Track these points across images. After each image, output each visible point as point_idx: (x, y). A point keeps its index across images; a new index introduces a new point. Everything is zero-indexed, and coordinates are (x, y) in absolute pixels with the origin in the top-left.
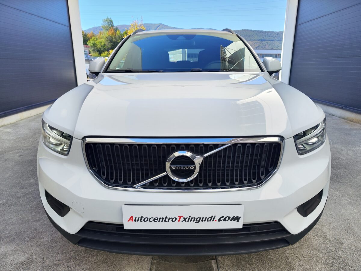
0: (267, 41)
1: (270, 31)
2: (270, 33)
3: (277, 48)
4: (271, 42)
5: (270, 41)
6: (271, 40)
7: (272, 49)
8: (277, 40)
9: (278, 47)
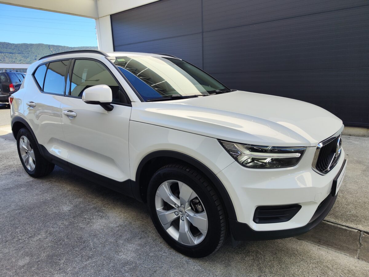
0: (5, 54)
1: (5, 42)
2: (6, 45)
3: (20, 62)
4: (11, 54)
5: (9, 54)
6: (9, 52)
7: (14, 62)
8: (17, 53)
9: (21, 60)
